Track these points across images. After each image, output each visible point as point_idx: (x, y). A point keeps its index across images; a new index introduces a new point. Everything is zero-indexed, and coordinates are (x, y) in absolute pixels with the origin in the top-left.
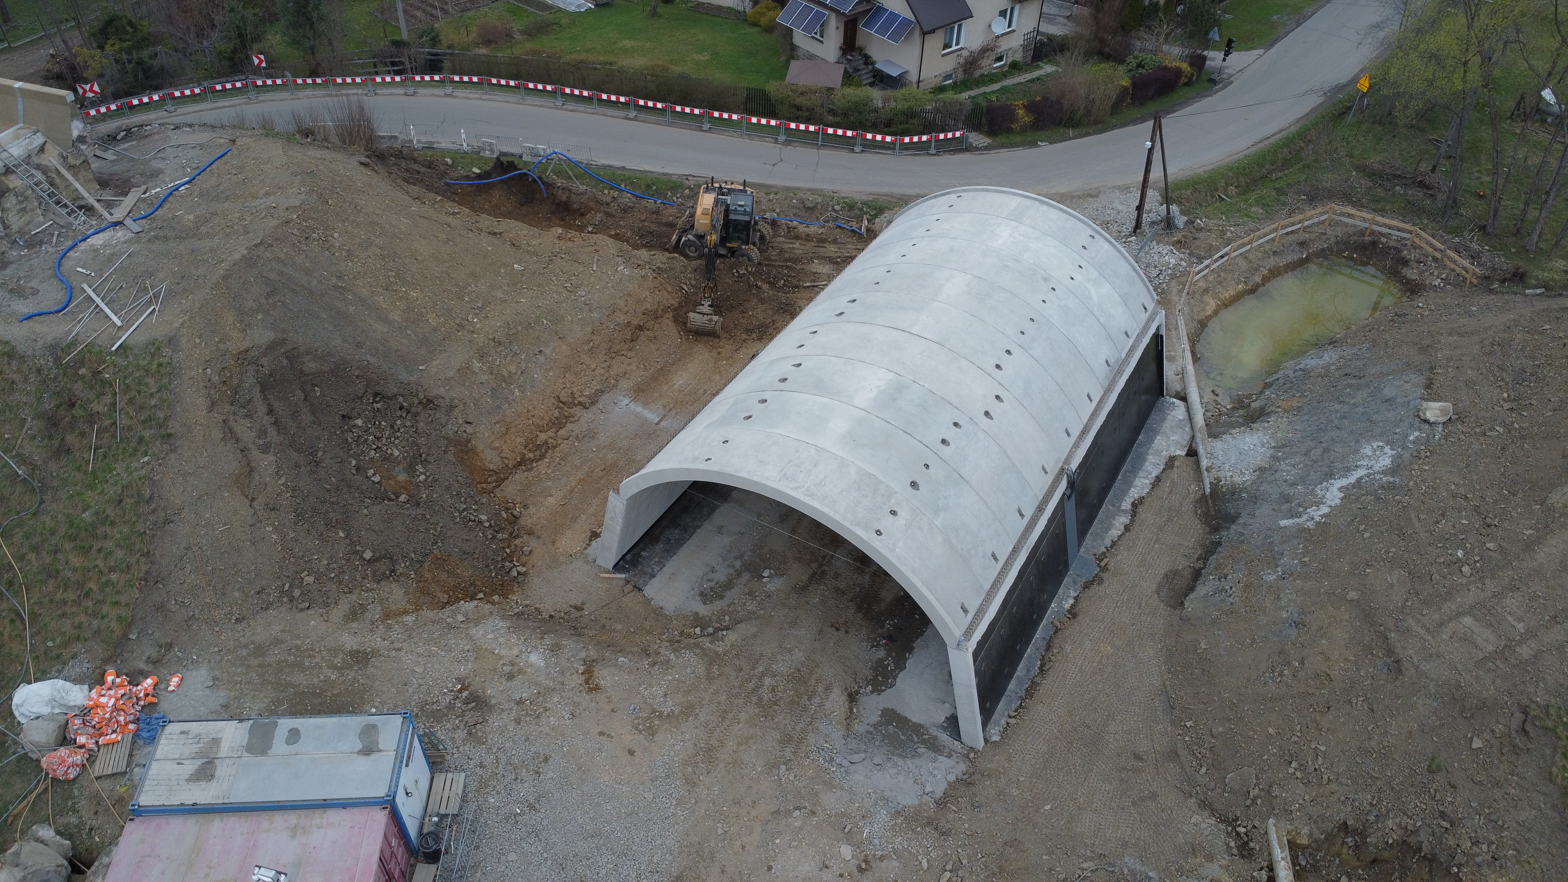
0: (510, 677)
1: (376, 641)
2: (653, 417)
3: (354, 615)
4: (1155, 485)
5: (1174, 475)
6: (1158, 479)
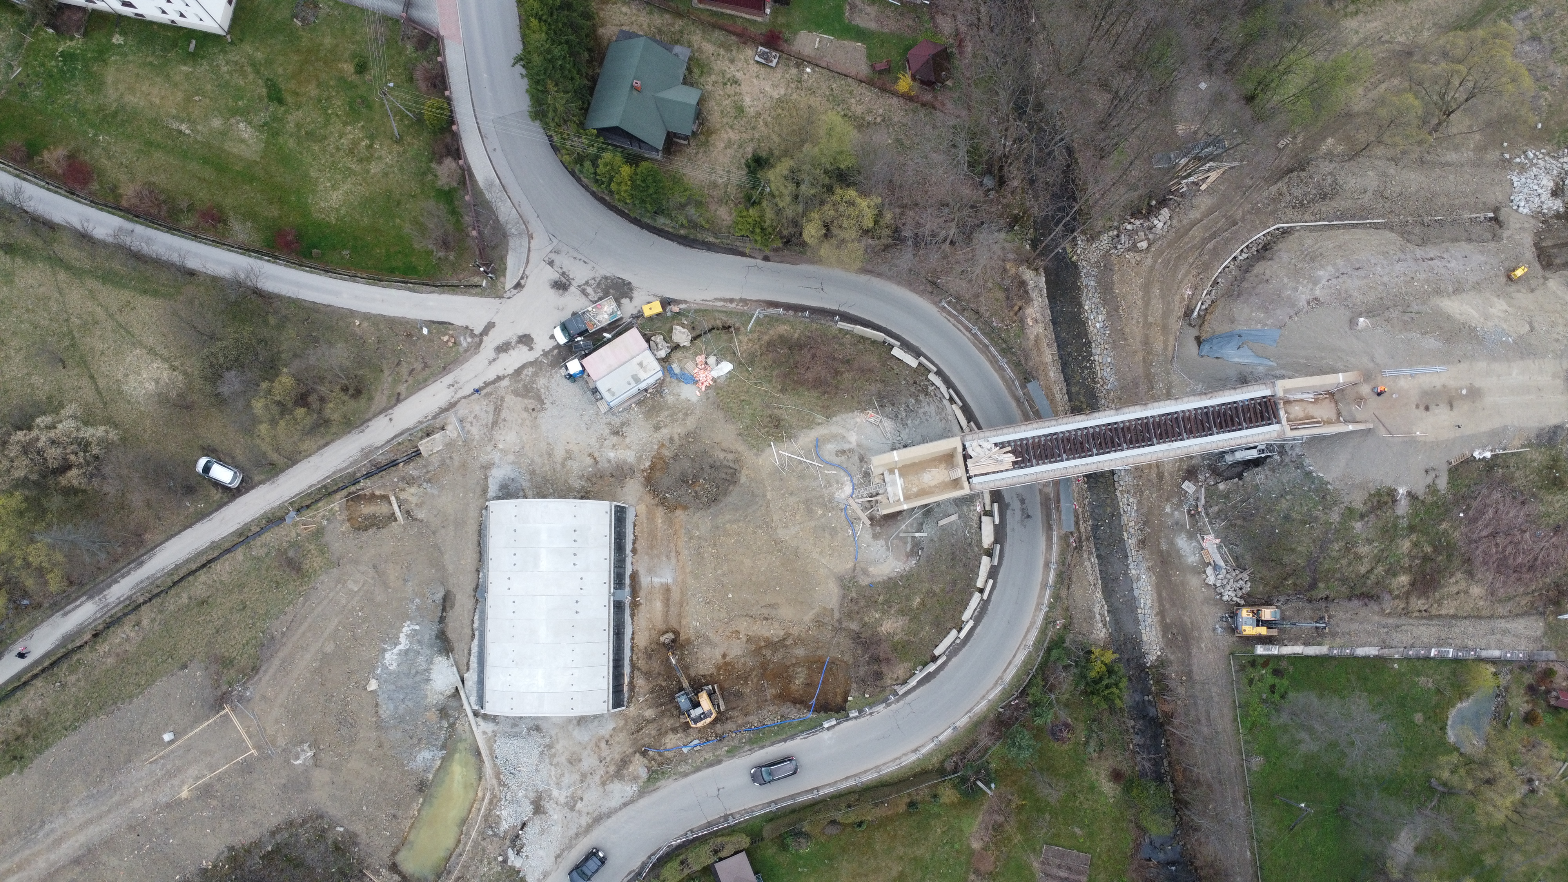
0: (614, 445)
1: (658, 435)
2: (655, 580)
3: (671, 440)
4: (470, 650)
5: (465, 660)
6: (470, 654)
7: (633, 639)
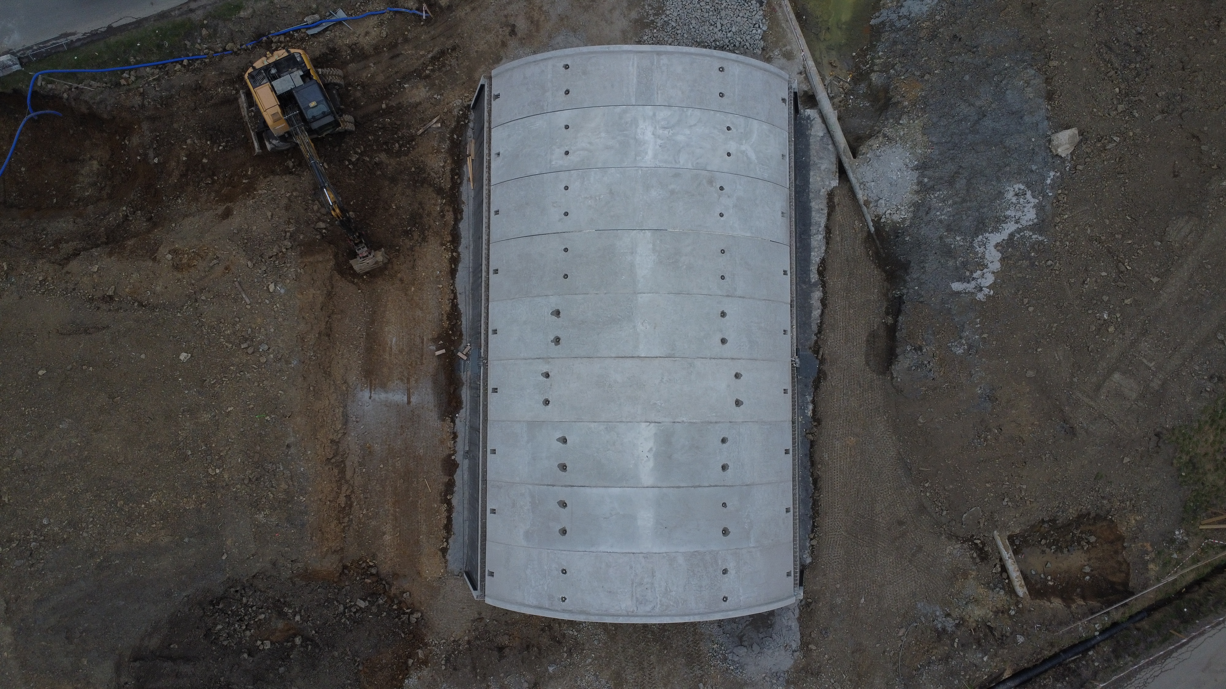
2: (399, 397)
4: (828, 239)
5: (838, 216)
6: (828, 229)
7: (455, 261)
